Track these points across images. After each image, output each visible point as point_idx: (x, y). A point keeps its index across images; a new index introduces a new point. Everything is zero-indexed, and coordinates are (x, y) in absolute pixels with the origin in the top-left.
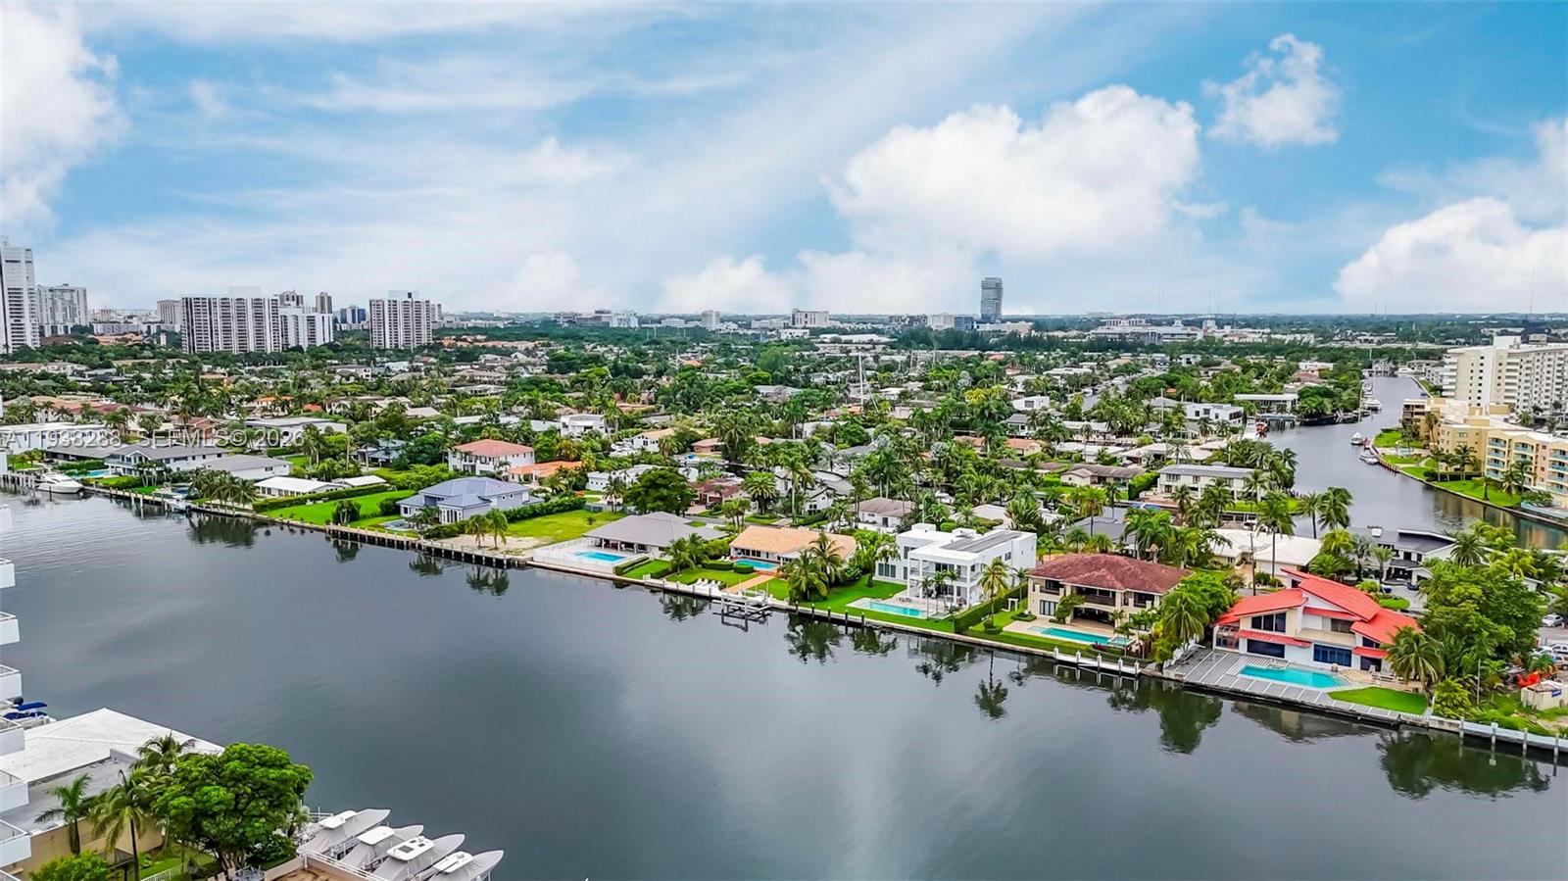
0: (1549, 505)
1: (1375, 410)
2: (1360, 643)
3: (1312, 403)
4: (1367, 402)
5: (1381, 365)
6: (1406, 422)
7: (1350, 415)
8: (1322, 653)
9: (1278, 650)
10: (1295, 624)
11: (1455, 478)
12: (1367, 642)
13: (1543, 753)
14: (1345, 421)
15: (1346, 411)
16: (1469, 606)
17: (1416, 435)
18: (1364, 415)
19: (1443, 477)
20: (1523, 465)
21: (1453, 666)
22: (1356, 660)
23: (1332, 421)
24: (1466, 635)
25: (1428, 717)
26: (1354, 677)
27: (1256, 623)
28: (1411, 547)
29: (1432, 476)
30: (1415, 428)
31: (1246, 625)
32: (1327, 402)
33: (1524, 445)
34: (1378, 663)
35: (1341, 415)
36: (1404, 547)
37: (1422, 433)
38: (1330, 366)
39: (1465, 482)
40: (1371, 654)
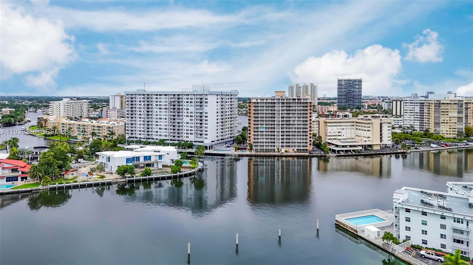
0: (77, 139)
1: (29, 121)
2: (20, 173)
3: (7, 120)
4: (27, 119)
5: (31, 109)
6: (38, 123)
7: (21, 123)
8: (9, 179)
11: (52, 135)
12: (23, 173)
13: (69, 188)
14: (19, 125)
15: (19, 122)
16: (51, 157)
17: (42, 127)
18: (25, 123)
19: (49, 136)
20: (70, 129)
21: (46, 173)
22: (19, 179)
23: (14, 125)
24: (49, 164)
25: (40, 187)
26: (19, 183)
28: (37, 150)
29: (46, 135)
30: (41, 124)
32: (12, 119)
33: (70, 124)
34: (26, 178)
35: (17, 123)
36: (35, 151)
37: (44, 125)
38: (14, 109)
39: (55, 136)
40: (24, 176)
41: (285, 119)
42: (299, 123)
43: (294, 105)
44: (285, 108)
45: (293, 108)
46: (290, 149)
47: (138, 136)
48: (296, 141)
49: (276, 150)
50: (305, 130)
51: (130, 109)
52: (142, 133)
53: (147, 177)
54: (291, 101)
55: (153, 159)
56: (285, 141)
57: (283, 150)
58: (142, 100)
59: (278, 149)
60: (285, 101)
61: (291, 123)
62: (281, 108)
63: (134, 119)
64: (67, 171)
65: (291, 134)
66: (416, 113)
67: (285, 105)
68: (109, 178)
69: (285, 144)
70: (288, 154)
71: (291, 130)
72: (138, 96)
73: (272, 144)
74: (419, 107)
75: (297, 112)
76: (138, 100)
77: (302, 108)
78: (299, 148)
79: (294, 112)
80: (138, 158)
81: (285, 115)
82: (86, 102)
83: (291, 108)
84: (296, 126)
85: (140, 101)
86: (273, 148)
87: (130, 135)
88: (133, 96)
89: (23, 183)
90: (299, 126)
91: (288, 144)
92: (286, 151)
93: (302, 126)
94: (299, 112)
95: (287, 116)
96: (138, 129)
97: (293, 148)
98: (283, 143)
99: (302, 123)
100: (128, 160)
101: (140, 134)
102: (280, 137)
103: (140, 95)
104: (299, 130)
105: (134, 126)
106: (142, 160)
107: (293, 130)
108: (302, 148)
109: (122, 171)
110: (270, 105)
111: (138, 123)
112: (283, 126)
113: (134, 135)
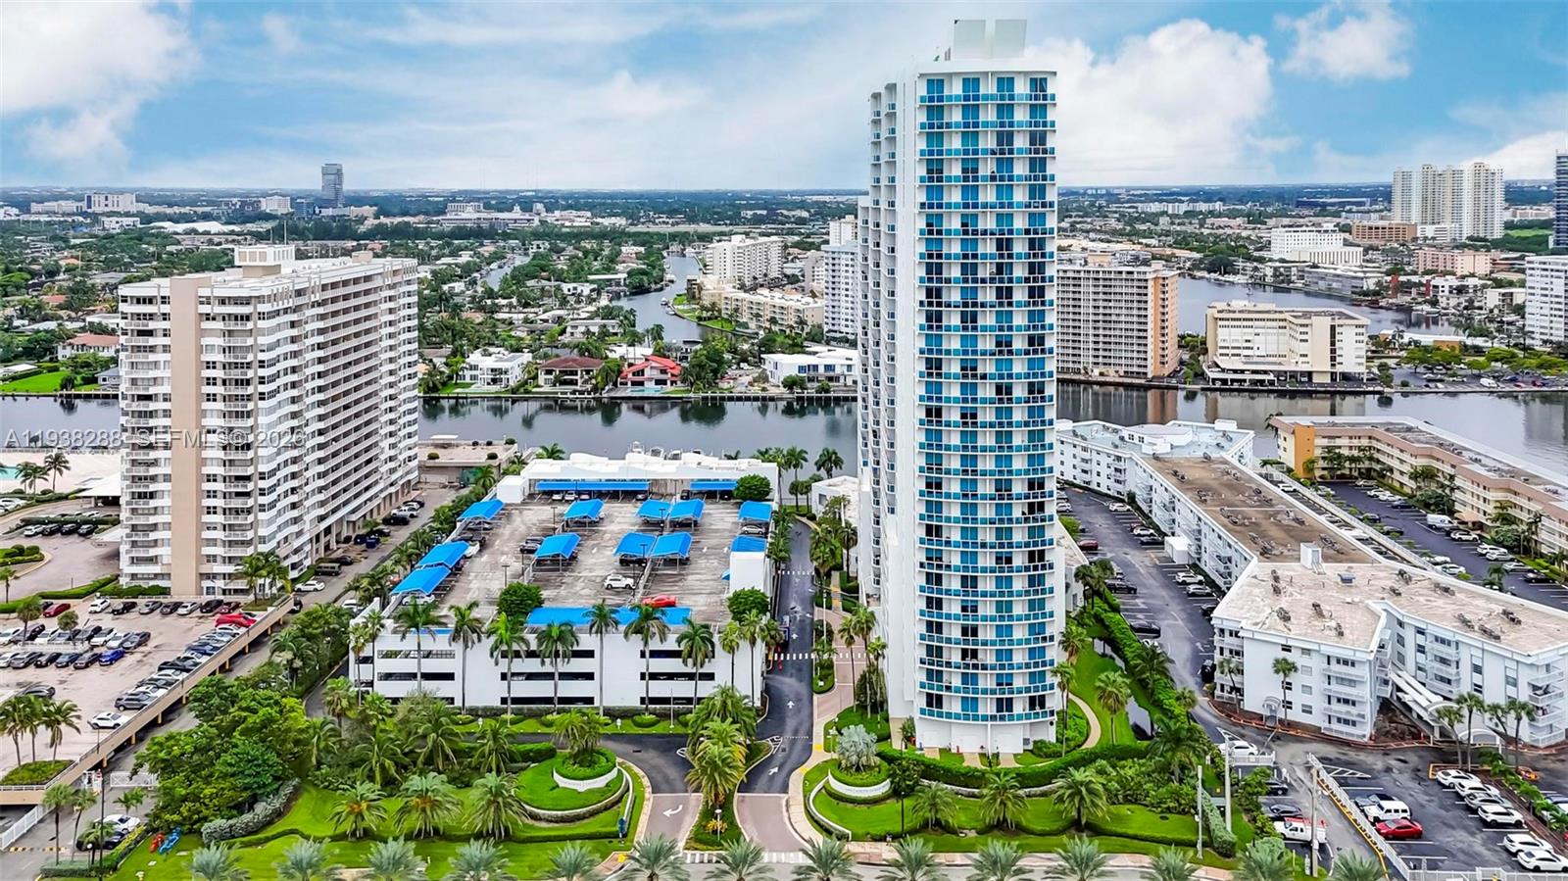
0: (748, 328)
1: (672, 282)
2: (670, 375)
3: (636, 280)
4: (668, 277)
5: (675, 247)
6: (688, 289)
7: (659, 286)
8: (658, 382)
9: (641, 384)
10: (647, 373)
11: (710, 319)
12: (673, 375)
13: (723, 399)
14: (656, 290)
15: (656, 283)
16: (703, 358)
17: (694, 297)
18: (667, 285)
19: (705, 319)
20: (736, 310)
21: (698, 377)
22: (669, 382)
23: (648, 291)
24: (701, 366)
25: (691, 395)
26: (669, 388)
27: (634, 374)
28: (687, 346)
29: (700, 318)
30: (693, 292)
31: (630, 376)
32: (645, 278)
33: (737, 300)
34: (675, 382)
35: (653, 286)
36: (684, 347)
37: (697, 296)
38: (642, 249)
39: (714, 320)
40: (674, 379)
41: (1101, 311)
42: (1129, 319)
43: (1118, 283)
44: (1101, 289)
45: (1118, 290)
46: (1111, 370)
47: (844, 330)
48: (1123, 354)
49: (1082, 371)
50: (1141, 334)
51: (831, 279)
52: (849, 323)
53: (823, 395)
54: (1112, 276)
55: (838, 370)
56: (1101, 353)
57: (1096, 372)
58: (850, 263)
59: (1085, 368)
60: (1101, 275)
61: (1114, 318)
62: (1092, 289)
63: (836, 297)
64: (722, 377)
65: (1112, 340)
66: (1557, 296)
67: (1101, 282)
68: (773, 391)
69: (1100, 360)
70: (1108, 379)
71: (1112, 333)
72: (843, 256)
73: (1075, 359)
74: (1563, 281)
75: (1124, 297)
76: (843, 262)
77: (1135, 290)
78: (1130, 369)
79: (1118, 297)
80: (816, 367)
81: (1101, 304)
82: (776, 242)
83: (1113, 290)
84: (1123, 326)
85: (847, 265)
86: (1077, 366)
87: (831, 327)
88: (835, 255)
89: (673, 388)
90: (1129, 326)
91: (1107, 361)
92: (1101, 374)
93: (1135, 326)
94: (1129, 298)
95: (1106, 304)
96: (844, 317)
97: (1117, 368)
98: (1098, 357)
99: (1135, 319)
100: (801, 369)
101: (847, 326)
102: (1091, 346)
103: (847, 253)
104: (1129, 333)
105: (836, 309)
106: (821, 370)
107: (1118, 333)
108: (1135, 369)
109: (790, 384)
110: (1071, 282)
111: (843, 304)
112: (1097, 325)
113: (836, 328)
